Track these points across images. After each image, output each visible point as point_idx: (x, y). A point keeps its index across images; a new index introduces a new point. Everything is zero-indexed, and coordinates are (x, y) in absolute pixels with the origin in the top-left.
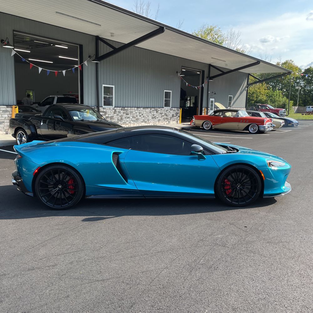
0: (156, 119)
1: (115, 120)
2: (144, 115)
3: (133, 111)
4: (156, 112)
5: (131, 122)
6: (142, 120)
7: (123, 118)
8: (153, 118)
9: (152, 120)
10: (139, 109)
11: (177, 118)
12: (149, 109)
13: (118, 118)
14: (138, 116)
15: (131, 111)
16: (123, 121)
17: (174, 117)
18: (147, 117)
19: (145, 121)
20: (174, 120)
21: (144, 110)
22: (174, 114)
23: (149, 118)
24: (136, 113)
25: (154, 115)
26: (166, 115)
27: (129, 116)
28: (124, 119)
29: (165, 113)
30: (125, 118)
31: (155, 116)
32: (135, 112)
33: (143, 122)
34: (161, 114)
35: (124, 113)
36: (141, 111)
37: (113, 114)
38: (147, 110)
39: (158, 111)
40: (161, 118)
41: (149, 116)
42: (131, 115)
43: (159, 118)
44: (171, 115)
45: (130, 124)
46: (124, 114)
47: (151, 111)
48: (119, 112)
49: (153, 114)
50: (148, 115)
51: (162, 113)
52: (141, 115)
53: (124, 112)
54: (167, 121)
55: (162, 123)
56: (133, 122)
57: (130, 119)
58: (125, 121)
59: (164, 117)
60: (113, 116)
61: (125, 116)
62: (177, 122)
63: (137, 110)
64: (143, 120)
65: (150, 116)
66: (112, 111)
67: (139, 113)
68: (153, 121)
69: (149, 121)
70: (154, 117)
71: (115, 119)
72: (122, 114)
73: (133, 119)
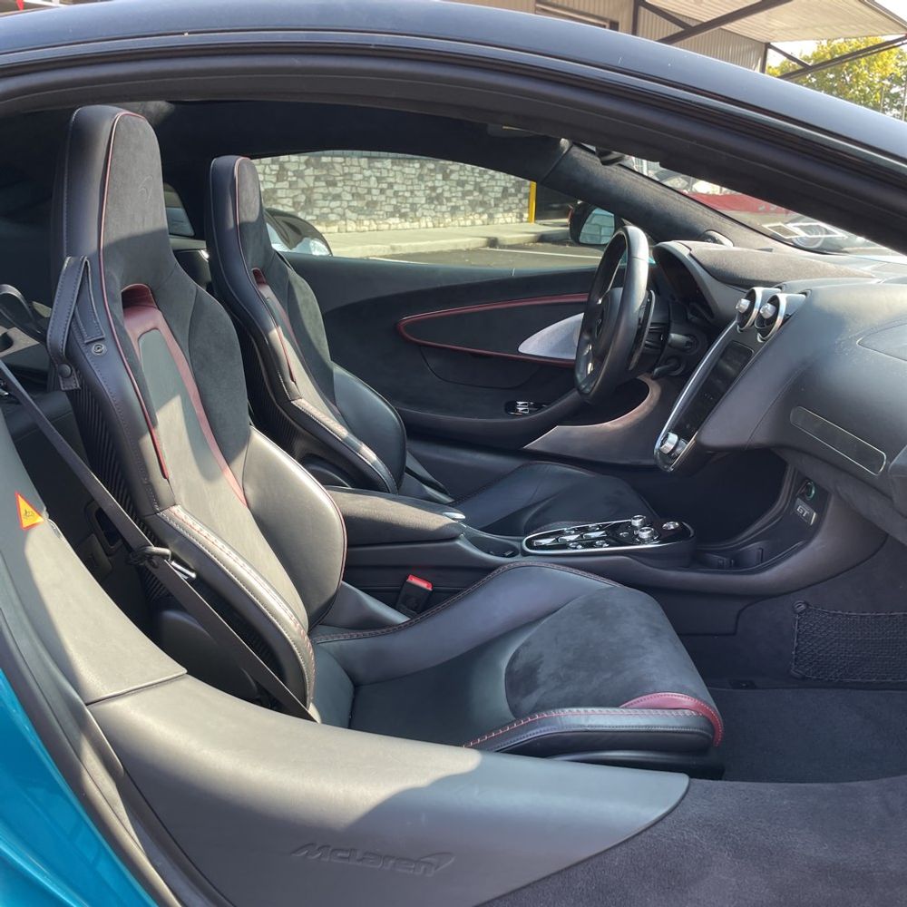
0: (441, 204)
1: (283, 205)
2: (396, 188)
3: (354, 170)
4: (444, 179)
5: (349, 214)
6: (388, 209)
7: (315, 196)
8: (430, 200)
9: (426, 206)
10: (378, 165)
11: (520, 200)
12: (417, 165)
13: (296, 196)
14: (375, 192)
15: (347, 170)
16: (317, 211)
17: (510, 198)
18: (407, 194)
19: (403, 211)
20: (510, 210)
21: (395, 168)
22: (509, 185)
23: (416, 200)
24: (367, 179)
25: (434, 189)
26: (481, 190)
27: (338, 190)
28: (321, 203)
29: (477, 185)
30: (325, 197)
31: (439, 191)
32: (360, 177)
33: (392, 215)
34: (462, 183)
35: (317, 178)
36: (385, 173)
37: (274, 180)
38: (407, 170)
39: (452, 172)
40: (460, 202)
41: (416, 193)
42: (348, 189)
43: (454, 200)
44: (496, 189)
45: (344, 223)
46: (317, 184)
47: (426, 171)
48: (299, 174)
49: (430, 184)
50: (410, 188)
51: (467, 182)
52: (385, 186)
53: (317, 173)
54: (483, 213)
55: (465, 219)
56: (354, 216)
57: (345, 204)
58: (325, 210)
59: (471, 198)
60: (274, 191)
61: (322, 190)
62: (521, 216)
63: (370, 168)
64: (395, 207)
65: (421, 193)
66: (267, 170)
67: (379, 180)
68: (434, 214)
69: (416, 210)
70: (434, 195)
71: (285, 201)
72: (310, 181)
73: (354, 203)
